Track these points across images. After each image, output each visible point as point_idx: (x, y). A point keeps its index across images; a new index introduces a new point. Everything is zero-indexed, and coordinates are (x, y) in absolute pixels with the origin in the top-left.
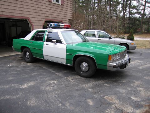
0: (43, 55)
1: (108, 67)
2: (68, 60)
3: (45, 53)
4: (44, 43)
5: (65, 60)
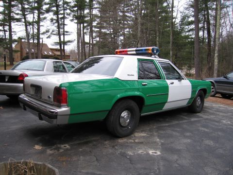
0: (166, 102)
2: (191, 98)
5: (188, 100)
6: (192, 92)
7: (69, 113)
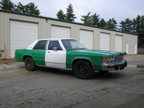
0: (45, 62)
1: (103, 67)
2: (68, 64)
3: (46, 60)
4: (46, 51)
5: (65, 65)
6: (67, 59)
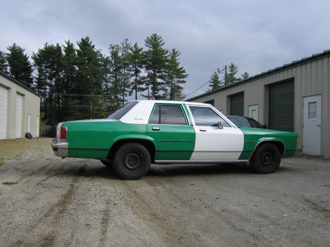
0: (193, 151)
2: (246, 152)
5: (240, 153)
6: (246, 143)
7: (67, 147)
